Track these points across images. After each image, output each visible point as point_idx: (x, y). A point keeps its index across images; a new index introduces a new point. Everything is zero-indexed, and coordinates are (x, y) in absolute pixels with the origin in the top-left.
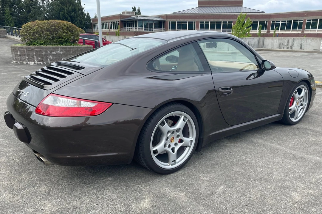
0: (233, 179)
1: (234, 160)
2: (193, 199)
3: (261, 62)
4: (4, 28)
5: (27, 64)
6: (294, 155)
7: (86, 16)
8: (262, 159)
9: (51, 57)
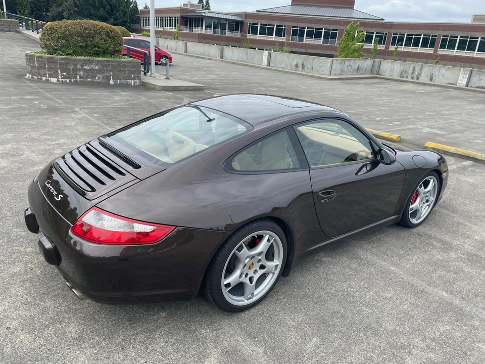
0: (329, 327)
1: (331, 289)
2: (274, 360)
3: (377, 149)
4: (16, 18)
5: (47, 80)
6: (412, 285)
7: (132, 5)
8: (369, 291)
9: (82, 73)
